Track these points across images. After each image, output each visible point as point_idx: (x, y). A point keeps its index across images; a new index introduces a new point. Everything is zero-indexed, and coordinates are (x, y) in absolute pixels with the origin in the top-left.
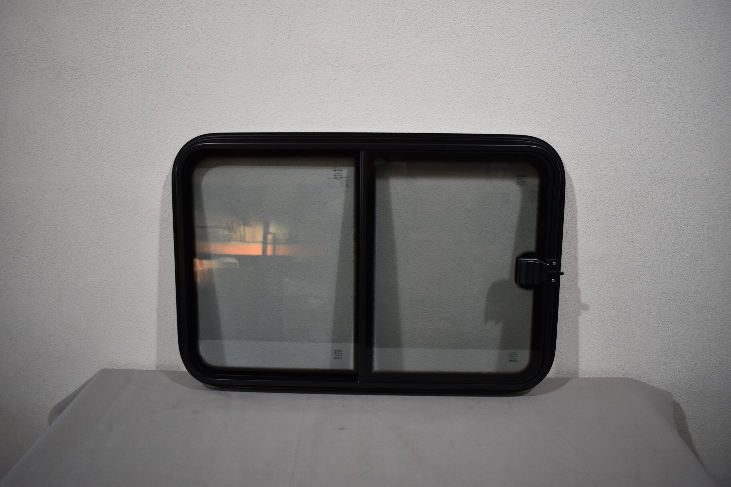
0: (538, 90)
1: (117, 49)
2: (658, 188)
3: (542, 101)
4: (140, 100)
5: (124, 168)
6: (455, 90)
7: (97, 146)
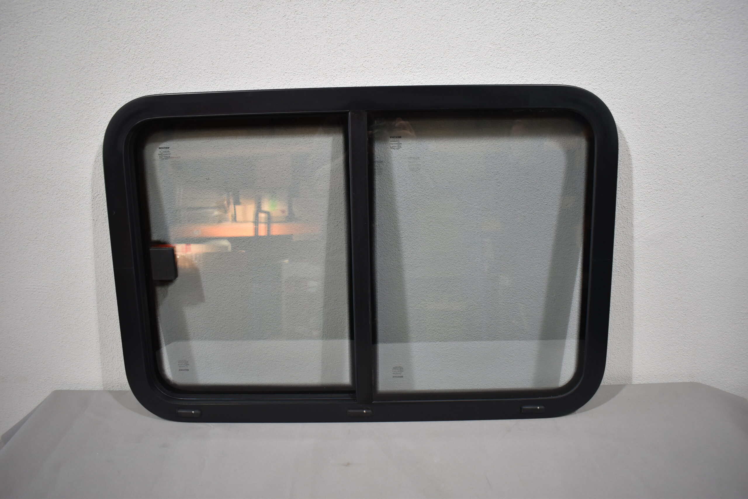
0: (586, 24)
2: (736, 148)
3: (591, 38)
4: (76, 54)
5: (62, 143)
6: (480, 27)
7: (26, 115)
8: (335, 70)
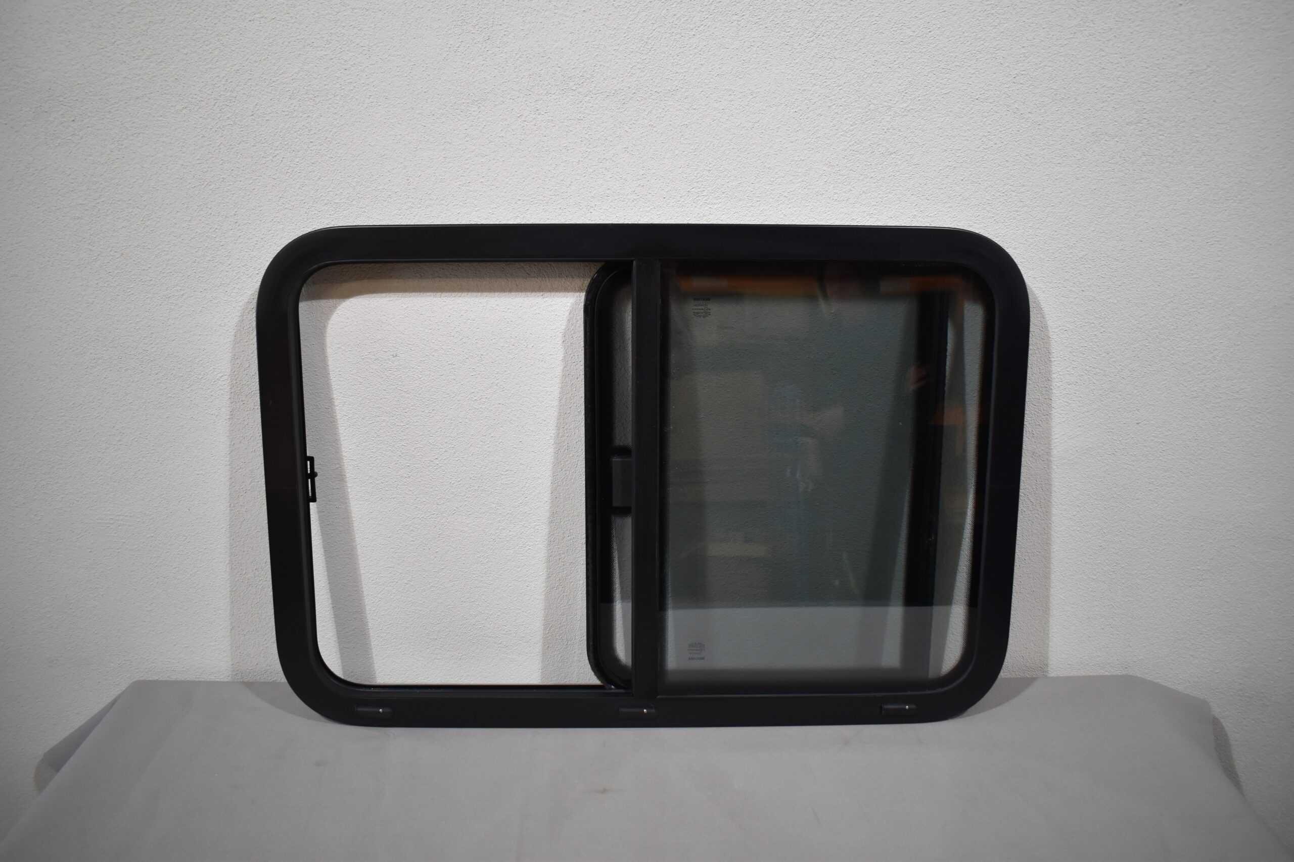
0: (966, 138)
1: (152, 62)
2: (1186, 323)
3: (973, 159)
4: (198, 162)
5: (170, 295)
6: (809, 140)
7: (116, 252)
8: (593, 197)
